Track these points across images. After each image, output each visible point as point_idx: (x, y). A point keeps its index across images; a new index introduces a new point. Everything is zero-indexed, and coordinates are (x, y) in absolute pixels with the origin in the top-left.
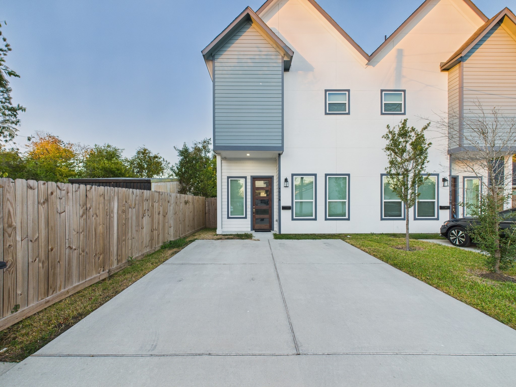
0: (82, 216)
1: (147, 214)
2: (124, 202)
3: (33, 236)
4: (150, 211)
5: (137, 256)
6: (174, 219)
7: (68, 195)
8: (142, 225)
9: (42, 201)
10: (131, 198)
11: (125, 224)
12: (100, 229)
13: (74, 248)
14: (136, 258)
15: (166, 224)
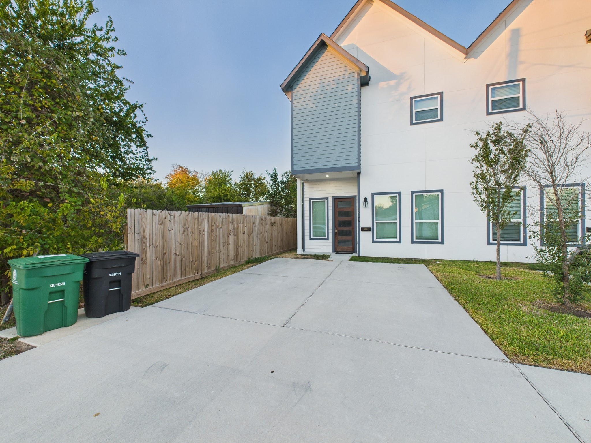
0: (183, 233)
1: (232, 233)
2: (213, 223)
3: (155, 244)
4: (235, 231)
5: (224, 266)
6: (259, 239)
7: (174, 219)
8: (228, 242)
9: (160, 223)
10: (218, 220)
11: (214, 240)
12: (195, 243)
13: (178, 254)
14: (222, 268)
15: (251, 242)
